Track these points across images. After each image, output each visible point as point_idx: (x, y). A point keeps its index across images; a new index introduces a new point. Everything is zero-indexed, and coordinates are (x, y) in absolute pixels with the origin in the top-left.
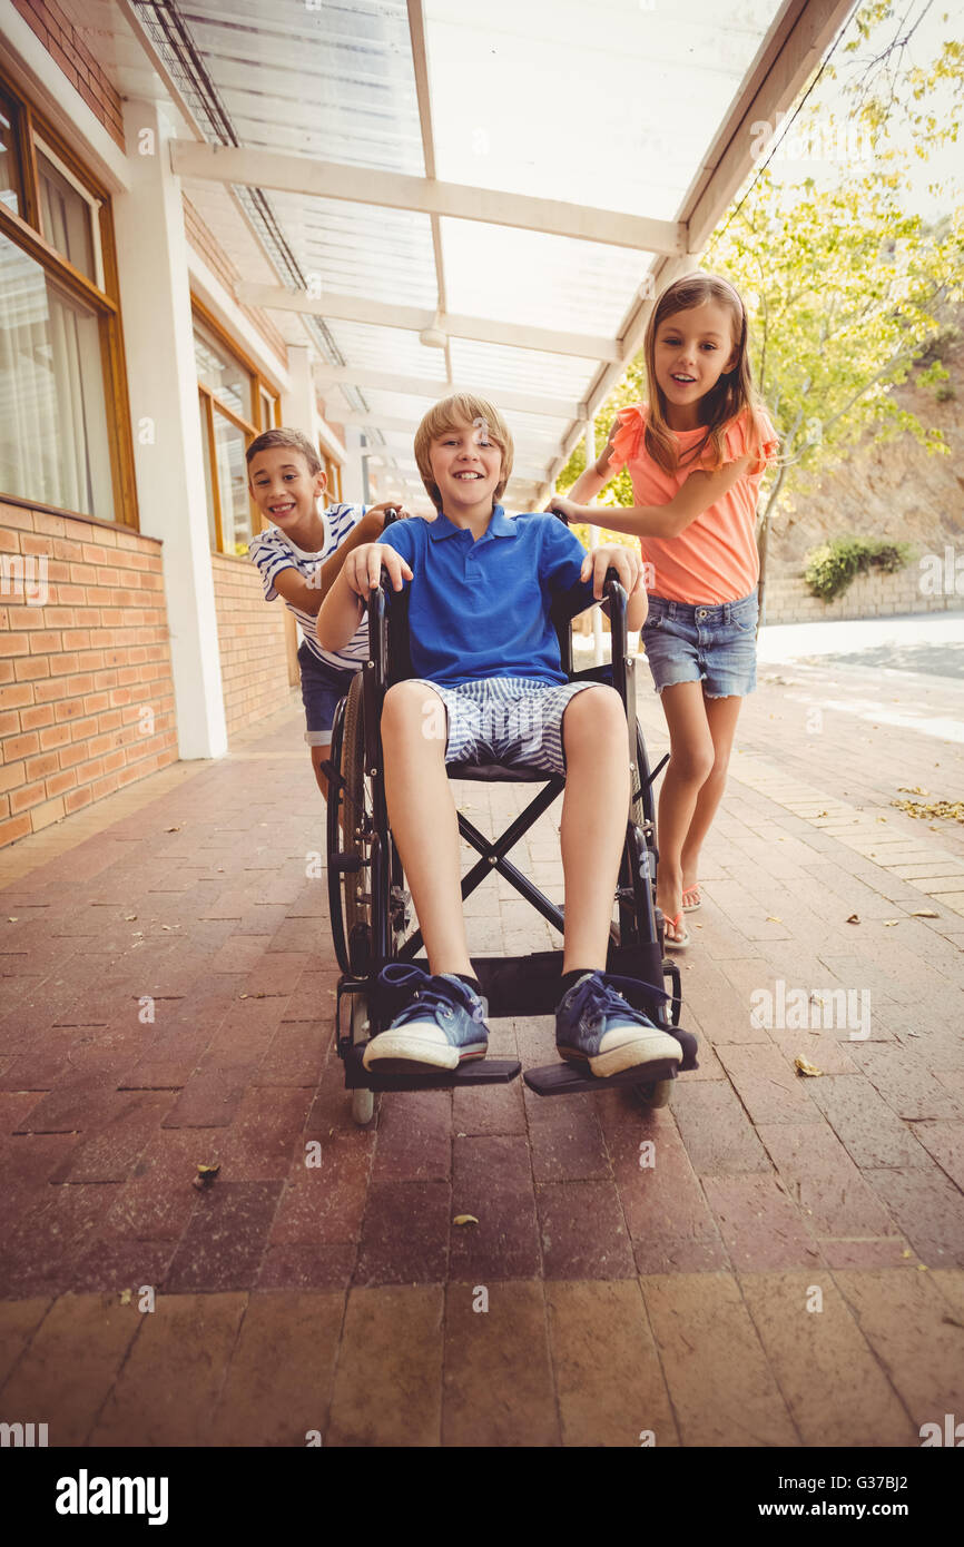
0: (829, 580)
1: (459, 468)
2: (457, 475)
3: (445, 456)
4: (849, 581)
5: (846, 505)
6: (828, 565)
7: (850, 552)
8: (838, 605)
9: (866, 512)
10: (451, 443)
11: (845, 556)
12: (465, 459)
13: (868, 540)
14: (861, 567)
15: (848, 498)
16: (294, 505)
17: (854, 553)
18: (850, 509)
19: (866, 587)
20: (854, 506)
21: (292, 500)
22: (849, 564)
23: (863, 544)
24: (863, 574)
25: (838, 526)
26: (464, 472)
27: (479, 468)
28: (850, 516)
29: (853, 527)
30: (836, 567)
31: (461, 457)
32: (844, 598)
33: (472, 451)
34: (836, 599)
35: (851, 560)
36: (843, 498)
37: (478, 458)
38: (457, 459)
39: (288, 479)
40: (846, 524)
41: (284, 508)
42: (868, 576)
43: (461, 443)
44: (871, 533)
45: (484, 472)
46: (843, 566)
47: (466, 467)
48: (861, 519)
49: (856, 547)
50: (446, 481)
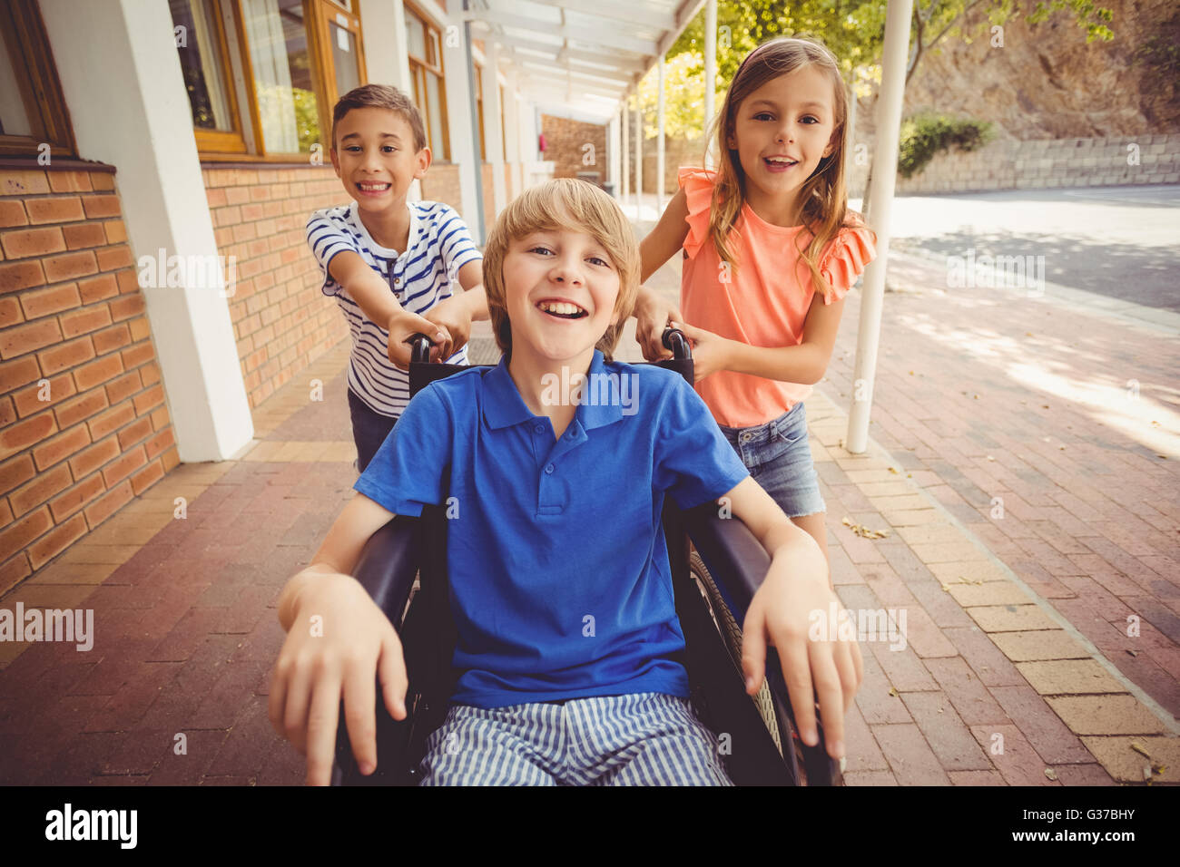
0: (911, 157)
1: (546, 292)
2: (544, 306)
3: (528, 270)
4: (929, 158)
5: (930, 80)
6: (912, 142)
7: (934, 129)
8: (916, 180)
9: (948, 88)
10: (541, 251)
11: (928, 134)
12: (560, 280)
13: (948, 117)
14: (943, 145)
15: (933, 74)
16: (389, 185)
17: (938, 131)
18: (933, 84)
19: (945, 165)
20: (937, 81)
21: (388, 179)
22: (931, 141)
23: (947, 123)
24: (943, 152)
25: (921, 101)
26: (556, 300)
27: (583, 299)
28: (932, 92)
29: (934, 102)
30: (920, 144)
31: (554, 275)
32: (923, 175)
33: (574, 267)
34: (915, 175)
35: (935, 139)
36: (928, 74)
37: (583, 281)
38: (547, 278)
39: (386, 150)
40: (928, 101)
41: (376, 187)
42: (947, 153)
43: (558, 252)
44: (950, 109)
45: (588, 306)
46: (926, 144)
47: (558, 294)
48: (942, 95)
49: (940, 124)
50: (525, 313)
